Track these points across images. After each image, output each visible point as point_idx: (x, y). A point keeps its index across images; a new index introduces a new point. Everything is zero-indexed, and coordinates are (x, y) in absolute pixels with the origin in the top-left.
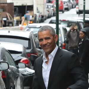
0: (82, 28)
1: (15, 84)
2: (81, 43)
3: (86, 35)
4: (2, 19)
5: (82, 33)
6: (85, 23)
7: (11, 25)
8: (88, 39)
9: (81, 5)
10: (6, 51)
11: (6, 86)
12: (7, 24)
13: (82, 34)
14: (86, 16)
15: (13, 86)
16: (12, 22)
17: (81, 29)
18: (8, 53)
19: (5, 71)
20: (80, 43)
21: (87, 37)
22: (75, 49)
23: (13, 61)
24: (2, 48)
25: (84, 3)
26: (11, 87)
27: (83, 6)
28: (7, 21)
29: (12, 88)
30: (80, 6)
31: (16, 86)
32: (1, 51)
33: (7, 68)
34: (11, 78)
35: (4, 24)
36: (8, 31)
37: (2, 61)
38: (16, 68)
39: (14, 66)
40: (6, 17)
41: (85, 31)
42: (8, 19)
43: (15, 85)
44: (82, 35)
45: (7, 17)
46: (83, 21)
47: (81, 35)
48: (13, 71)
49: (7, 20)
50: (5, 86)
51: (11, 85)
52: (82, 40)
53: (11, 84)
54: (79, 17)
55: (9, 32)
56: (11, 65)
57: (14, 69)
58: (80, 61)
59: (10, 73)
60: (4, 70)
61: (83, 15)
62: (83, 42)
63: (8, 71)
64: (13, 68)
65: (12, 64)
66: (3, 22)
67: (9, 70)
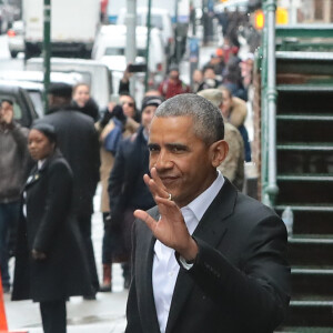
0: (37, 117)
2: (37, 177)
3: (53, 145)
5: (40, 136)
6: (50, 97)
8: (63, 161)
9: (34, 20)
13: (38, 141)
14: (52, 67)
17: (36, 121)
20: (30, 179)
21: (59, 152)
22: (6, 201)
25: (48, 13)
27: (40, 26)
30: (30, 25)
41: (51, 128)
44: (41, 145)
46: (41, 87)
47: (33, 145)
52: (40, 165)
54: (25, 69)
58: (34, 251)
61: (40, 60)
62: (42, 172)
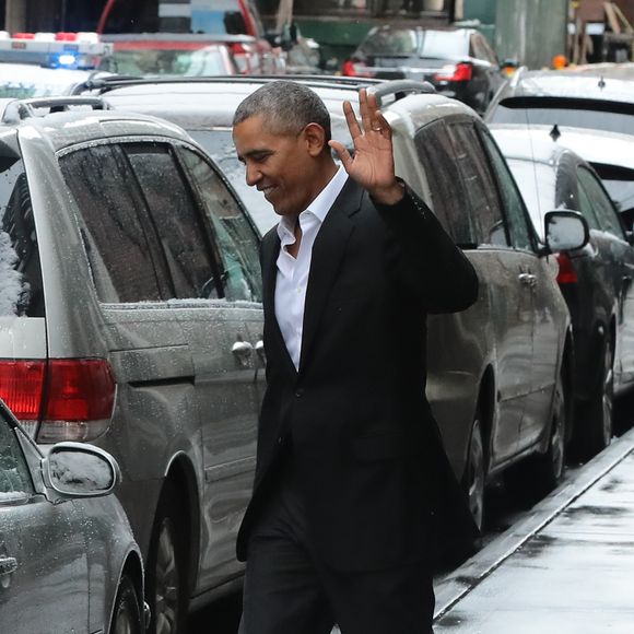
1: (615, 310)
4: (584, 29)
7: (621, 54)
10: (582, 166)
11: (572, 321)
12: (605, 52)
15: (607, 322)
16: (628, 43)
18: (591, 177)
19: (571, 254)
23: (611, 212)
24: (565, 155)
26: (600, 323)
28: (606, 39)
29: (601, 329)
31: (621, 322)
32: (562, 165)
33: (581, 242)
34: (598, 285)
35: (591, 50)
36: (599, 80)
37: (562, 208)
38: (623, 242)
39: (616, 234)
40: (602, 18)
42: (608, 29)
43: (614, 316)
45: (605, 21)
48: (611, 257)
49: (607, 35)
50: (568, 319)
51: (599, 317)
53: (600, 311)
55: (602, 84)
56: (599, 228)
57: (612, 247)
59: (595, 264)
60: (569, 247)
63: (586, 254)
64: (611, 241)
65: (608, 223)
66: (588, 43)
67: (588, 247)
